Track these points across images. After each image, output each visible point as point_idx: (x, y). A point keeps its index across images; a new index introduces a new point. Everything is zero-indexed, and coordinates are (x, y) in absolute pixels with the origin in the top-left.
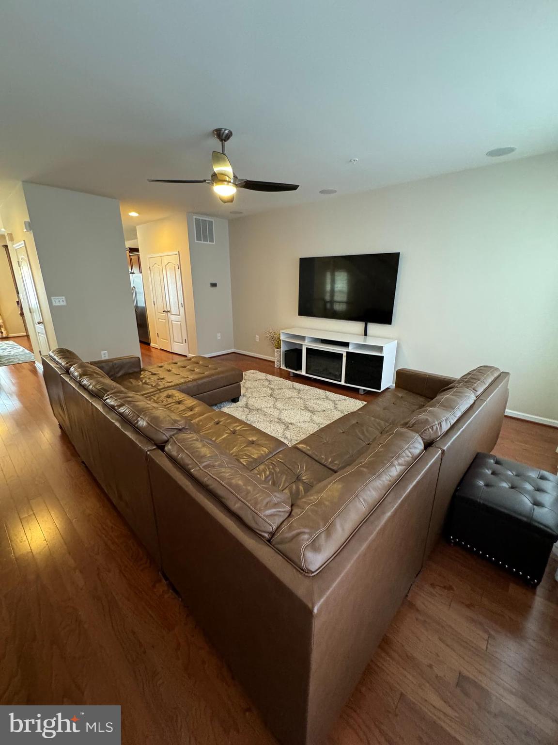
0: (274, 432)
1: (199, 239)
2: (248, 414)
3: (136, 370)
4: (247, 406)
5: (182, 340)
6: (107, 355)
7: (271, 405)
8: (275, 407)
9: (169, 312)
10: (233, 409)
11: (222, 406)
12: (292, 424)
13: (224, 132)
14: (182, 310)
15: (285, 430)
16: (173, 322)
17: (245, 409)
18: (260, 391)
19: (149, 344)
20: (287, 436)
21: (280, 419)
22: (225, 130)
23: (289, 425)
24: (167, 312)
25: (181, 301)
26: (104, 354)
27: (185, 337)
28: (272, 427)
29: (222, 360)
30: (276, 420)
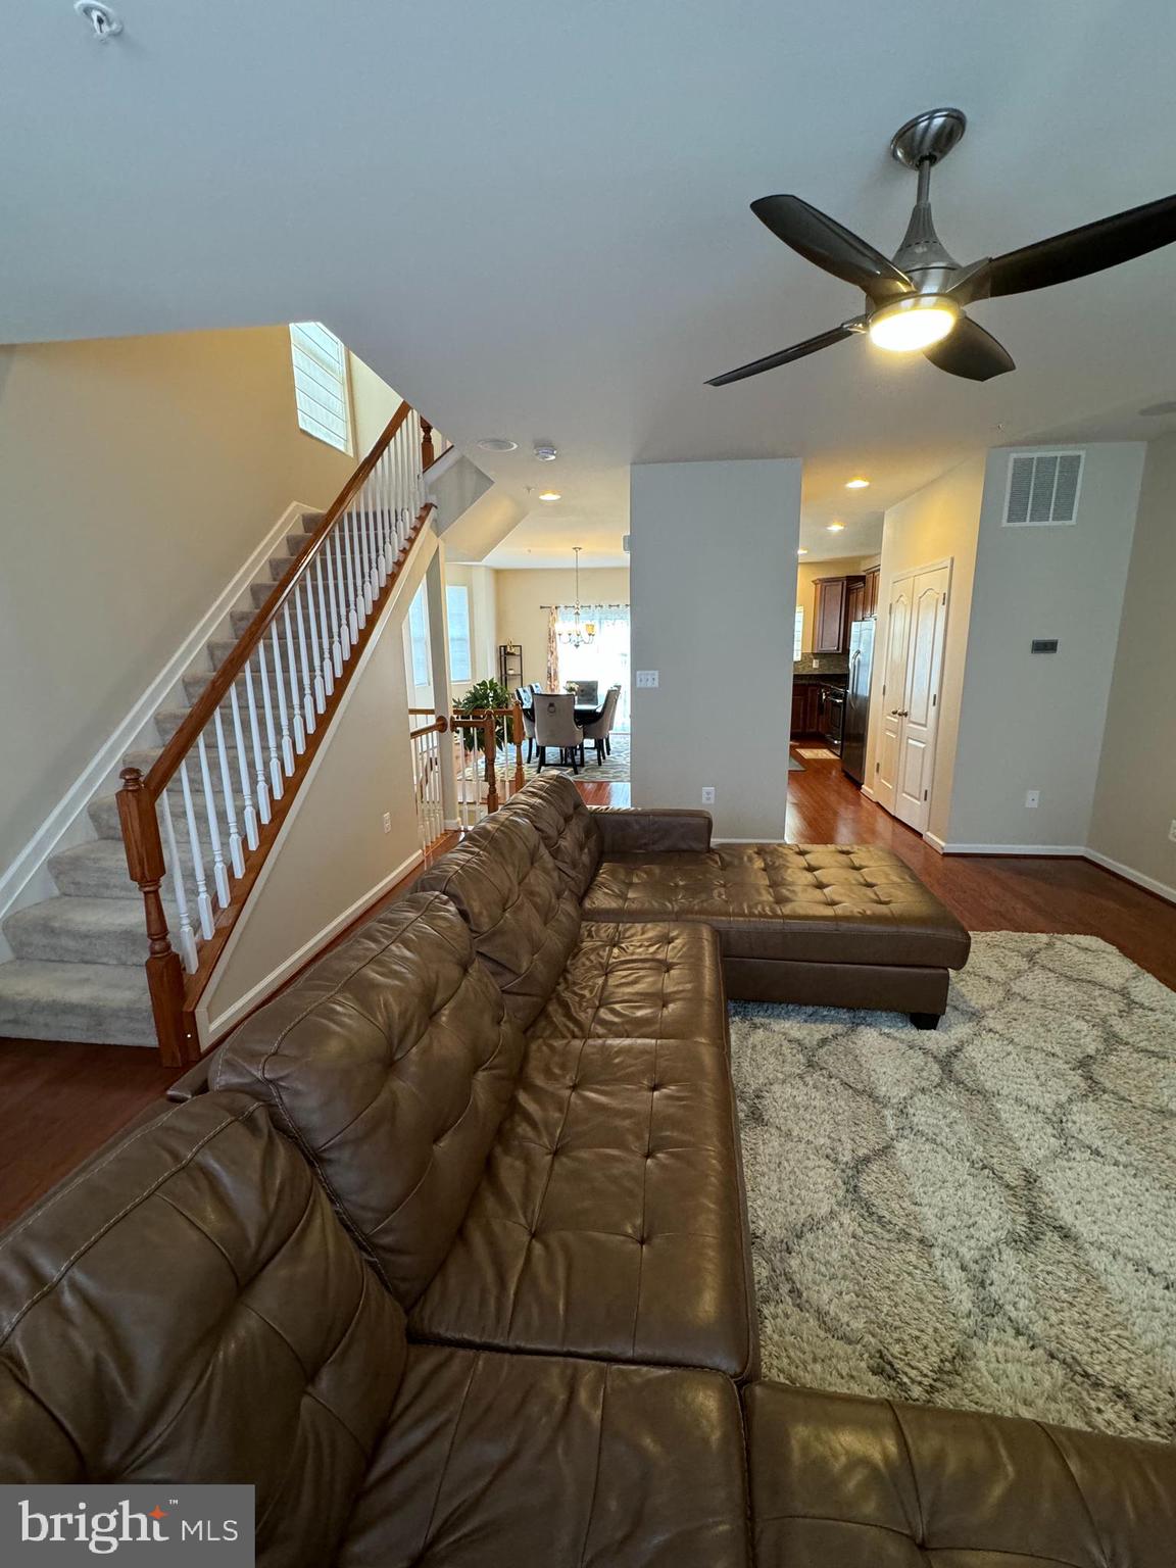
0: (951, 1221)
1: (1016, 514)
2: (923, 1091)
3: (696, 846)
4: (947, 1061)
5: (920, 792)
6: (712, 796)
7: (1047, 1102)
8: (1058, 1121)
9: (906, 714)
10: (894, 1045)
11: (869, 1020)
12: (1066, 1235)
13: (927, 127)
14: (933, 710)
15: (1014, 1240)
16: (910, 741)
17: (936, 1068)
18: (1053, 1026)
19: (858, 785)
20: (993, 1274)
21: (1030, 1180)
22: (931, 116)
23: (1051, 1236)
24: (900, 715)
25: (934, 690)
26: (708, 793)
27: (926, 786)
28: (968, 1191)
29: (1020, 873)
30: (1012, 1176)
